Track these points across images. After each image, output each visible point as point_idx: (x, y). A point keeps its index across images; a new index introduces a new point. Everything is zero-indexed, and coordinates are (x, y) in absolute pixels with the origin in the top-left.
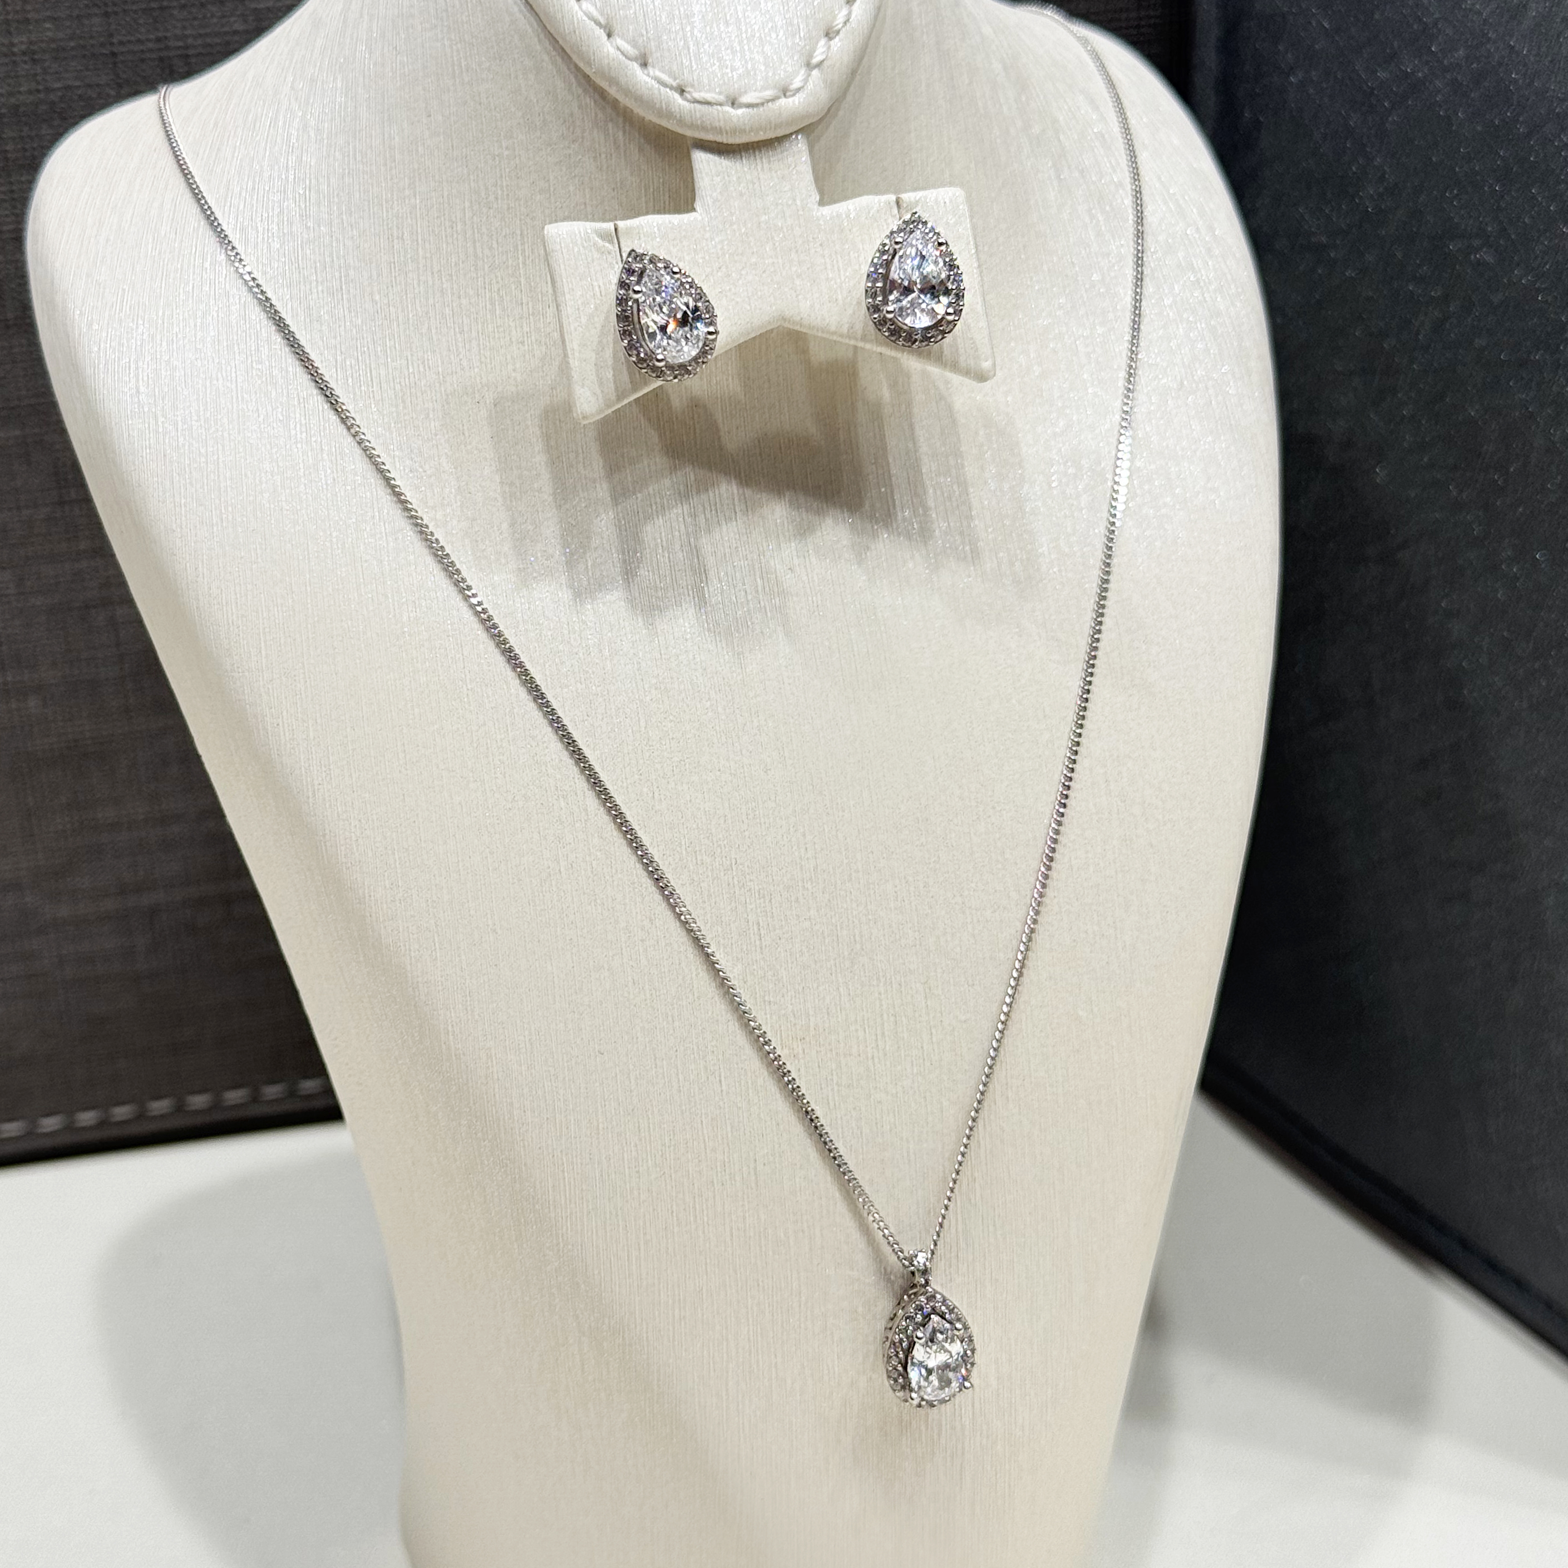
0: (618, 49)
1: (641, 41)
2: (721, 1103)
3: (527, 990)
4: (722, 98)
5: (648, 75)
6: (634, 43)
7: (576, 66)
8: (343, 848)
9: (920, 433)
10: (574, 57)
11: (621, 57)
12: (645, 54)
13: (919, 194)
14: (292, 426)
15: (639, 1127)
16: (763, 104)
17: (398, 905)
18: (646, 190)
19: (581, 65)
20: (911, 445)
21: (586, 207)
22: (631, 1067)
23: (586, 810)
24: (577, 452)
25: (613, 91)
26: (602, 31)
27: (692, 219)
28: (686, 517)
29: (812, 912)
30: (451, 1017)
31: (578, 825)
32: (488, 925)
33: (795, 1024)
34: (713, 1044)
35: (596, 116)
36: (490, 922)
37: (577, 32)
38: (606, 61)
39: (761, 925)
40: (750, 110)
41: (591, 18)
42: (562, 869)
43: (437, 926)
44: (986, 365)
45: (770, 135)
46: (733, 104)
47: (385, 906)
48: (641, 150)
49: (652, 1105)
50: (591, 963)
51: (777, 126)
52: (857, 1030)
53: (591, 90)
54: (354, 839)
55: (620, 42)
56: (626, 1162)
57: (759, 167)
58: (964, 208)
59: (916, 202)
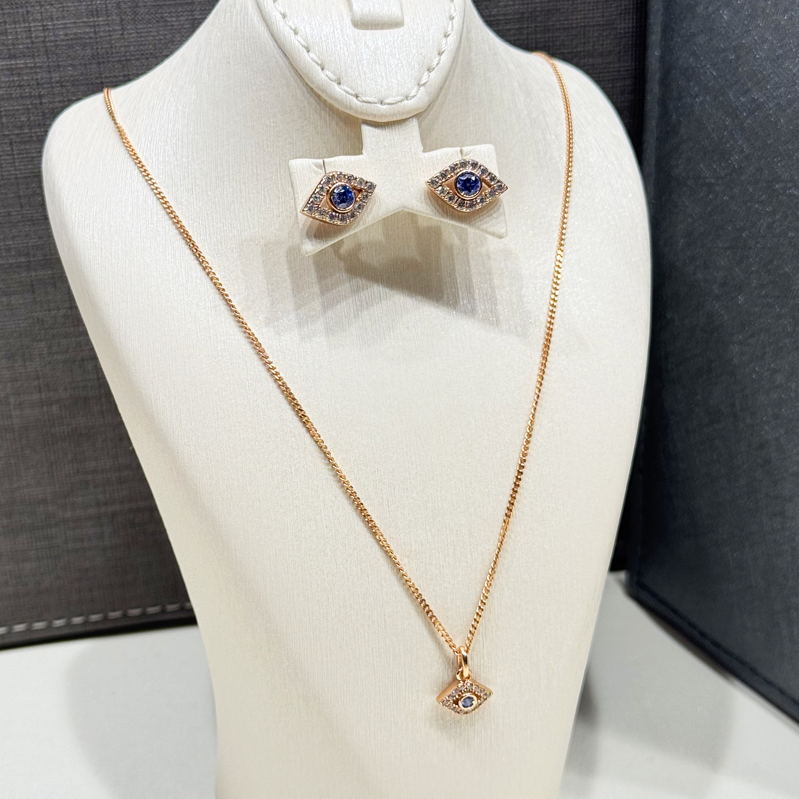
0: (327, 76)
1: (338, 72)
2: (368, 587)
4: (376, 100)
5: (341, 89)
6: (334, 73)
7: (307, 84)
8: (187, 459)
9: (472, 263)
10: (306, 79)
11: (328, 80)
12: (339, 78)
13: (472, 147)
14: (167, 255)
15: (328, 597)
16: (396, 103)
17: (213, 487)
18: (339, 143)
19: (309, 83)
20: (468, 269)
21: (310, 151)
22: (325, 568)
23: (305, 443)
24: (304, 270)
25: (324, 96)
26: (319, 67)
27: (361, 158)
28: (357, 302)
29: (414, 495)
30: (238, 542)
31: (301, 450)
32: (256, 498)
33: (405, 549)
34: (365, 557)
35: (316, 107)
36: (257, 496)
37: (307, 68)
38: (321, 82)
39: (389, 500)
40: (390, 106)
41: (314, 61)
42: (293, 472)
43: (231, 498)
44: (503, 231)
45: (399, 118)
46: (381, 103)
47: (207, 488)
48: (337, 124)
49: (334, 587)
50: (306, 517)
51: (403, 114)
52: (435, 553)
53: (314, 95)
54: (192, 455)
55: (328, 72)
56: (322, 614)
57: (394, 133)
58: (494, 155)
59: (470, 151)
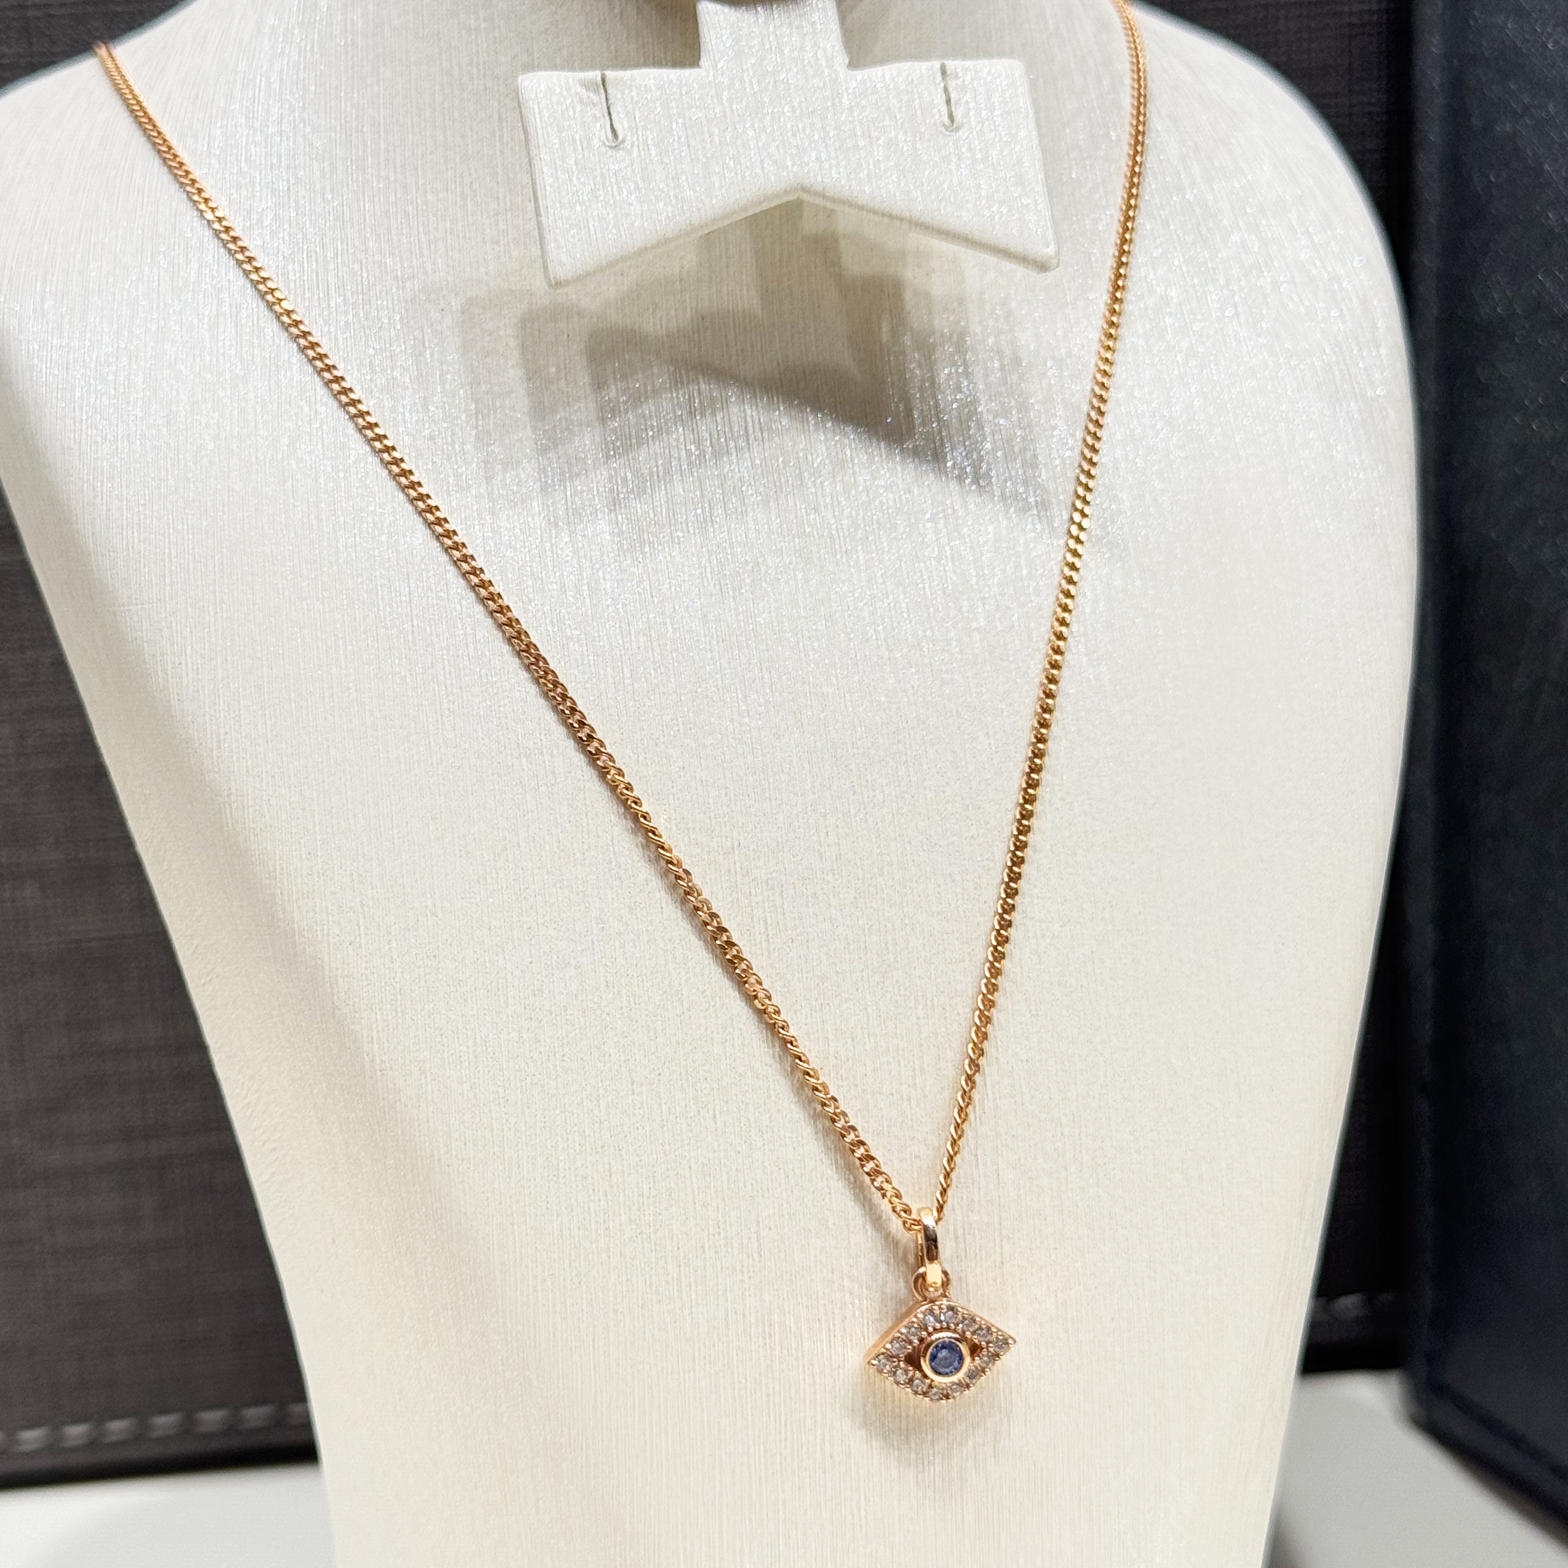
3: (473, 988)
8: (251, 810)
13: (968, 63)
17: (317, 879)
27: (695, 74)
29: (833, 911)
30: (377, 1020)
32: (427, 907)
43: (362, 905)
47: (299, 881)
49: (627, 1143)
52: (889, 1063)
56: (593, 1215)
58: (1022, 80)
59: (966, 70)
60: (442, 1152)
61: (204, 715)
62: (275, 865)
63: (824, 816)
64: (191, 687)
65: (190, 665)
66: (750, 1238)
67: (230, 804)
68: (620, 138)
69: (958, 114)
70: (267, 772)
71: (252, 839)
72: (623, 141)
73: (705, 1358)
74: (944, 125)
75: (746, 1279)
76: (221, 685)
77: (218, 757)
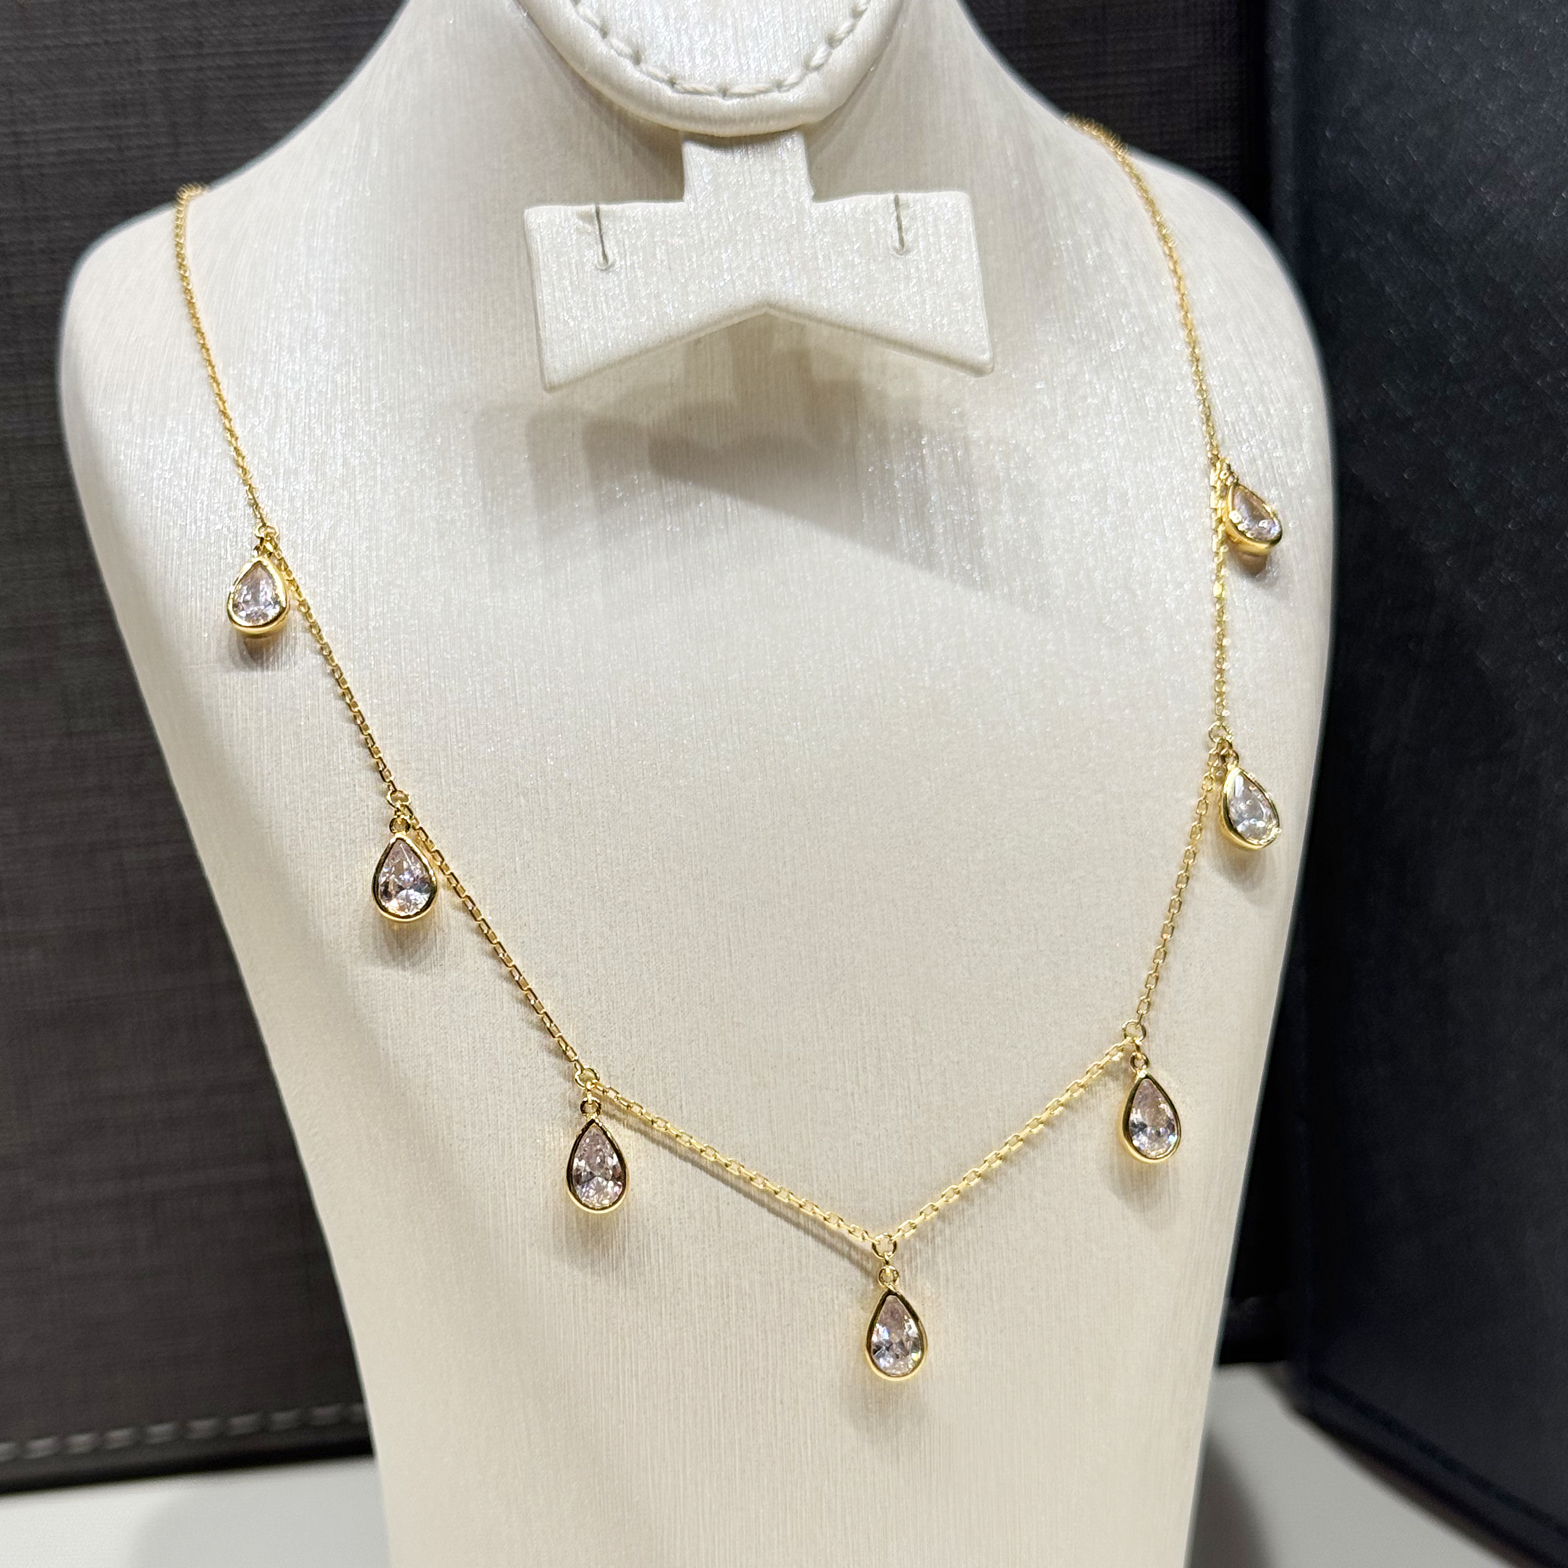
0: (612, 47)
1: (635, 39)
4: (712, 88)
5: (641, 71)
6: (628, 42)
11: (614, 54)
12: (638, 52)
13: (918, 195)
16: (753, 95)
25: (608, 93)
26: (597, 32)
27: (678, 206)
35: (592, 120)
37: (572, 34)
38: (599, 60)
40: (741, 100)
41: (587, 20)
44: (986, 357)
45: (763, 129)
46: (724, 94)
51: (770, 117)
55: (614, 41)
57: (752, 160)
58: (966, 210)
59: (915, 202)
60: (445, 1133)
61: (251, 758)
62: (307, 887)
63: (783, 849)
64: (240, 734)
65: (240, 715)
66: (710, 1212)
67: (271, 835)
68: (610, 262)
69: (908, 238)
70: (302, 807)
71: (289, 864)
72: (613, 265)
73: (671, 1314)
74: (895, 249)
75: (706, 1246)
76: (265, 732)
77: (262, 794)
